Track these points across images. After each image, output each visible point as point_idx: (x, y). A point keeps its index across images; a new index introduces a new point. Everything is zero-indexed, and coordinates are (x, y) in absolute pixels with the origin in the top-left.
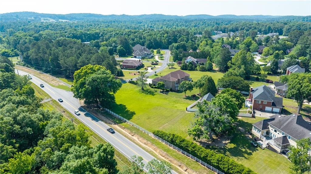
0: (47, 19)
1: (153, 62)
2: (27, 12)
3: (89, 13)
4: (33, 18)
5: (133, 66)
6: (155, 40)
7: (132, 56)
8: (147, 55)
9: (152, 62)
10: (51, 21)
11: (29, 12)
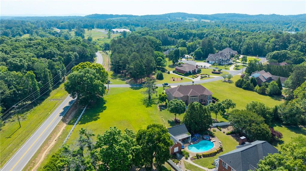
0: (191, 19)
1: (215, 70)
2: (180, 13)
3: (234, 13)
4: (181, 18)
5: (183, 71)
6: (256, 44)
7: (205, 61)
8: (222, 61)
9: (213, 70)
10: (194, 21)
11: (182, 13)
